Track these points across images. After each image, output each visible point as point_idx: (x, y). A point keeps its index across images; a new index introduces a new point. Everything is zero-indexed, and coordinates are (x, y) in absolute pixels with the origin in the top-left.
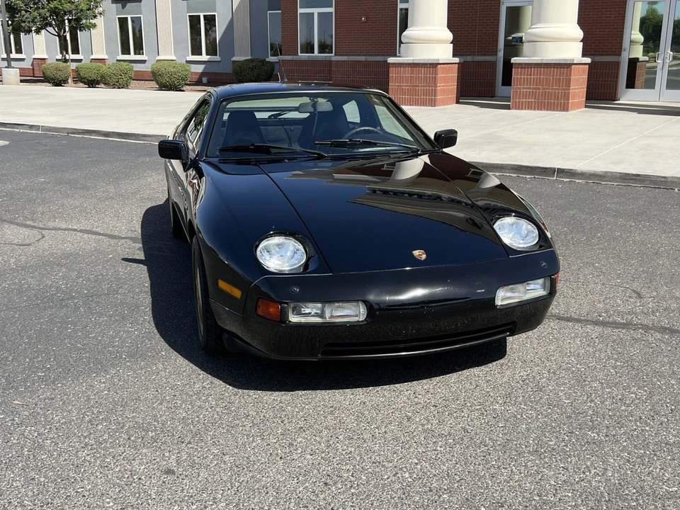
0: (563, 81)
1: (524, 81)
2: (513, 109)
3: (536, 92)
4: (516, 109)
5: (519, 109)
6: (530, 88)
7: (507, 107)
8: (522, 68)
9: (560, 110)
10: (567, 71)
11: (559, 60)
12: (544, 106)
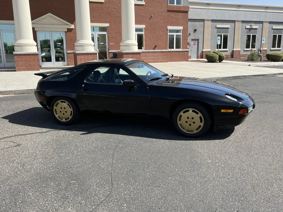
0: (36, 60)
1: (20, 61)
2: (17, 71)
3: (26, 65)
4: (18, 71)
5: (20, 71)
6: (23, 63)
7: (15, 71)
8: (18, 56)
9: (37, 70)
10: (37, 57)
11: (33, 53)
12: (30, 69)
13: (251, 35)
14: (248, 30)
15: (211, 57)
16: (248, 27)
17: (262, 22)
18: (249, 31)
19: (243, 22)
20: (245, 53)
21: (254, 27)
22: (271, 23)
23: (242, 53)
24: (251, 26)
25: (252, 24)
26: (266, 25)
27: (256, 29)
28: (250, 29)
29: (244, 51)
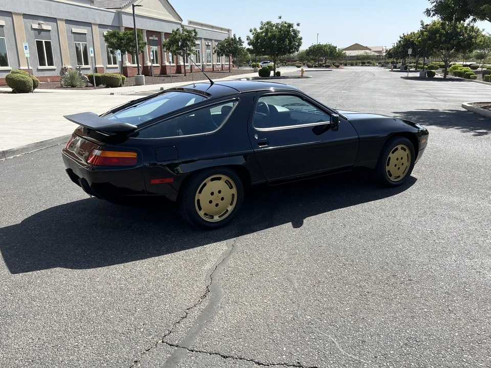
13: (44, 41)
14: (37, 32)
15: (20, 82)
16: (36, 26)
17: (54, 20)
18: (39, 34)
19: (26, 16)
20: (41, 74)
21: (45, 27)
22: (68, 22)
23: (36, 75)
24: (39, 24)
25: (42, 22)
26: (62, 25)
27: (49, 31)
28: (40, 31)
29: (39, 70)
